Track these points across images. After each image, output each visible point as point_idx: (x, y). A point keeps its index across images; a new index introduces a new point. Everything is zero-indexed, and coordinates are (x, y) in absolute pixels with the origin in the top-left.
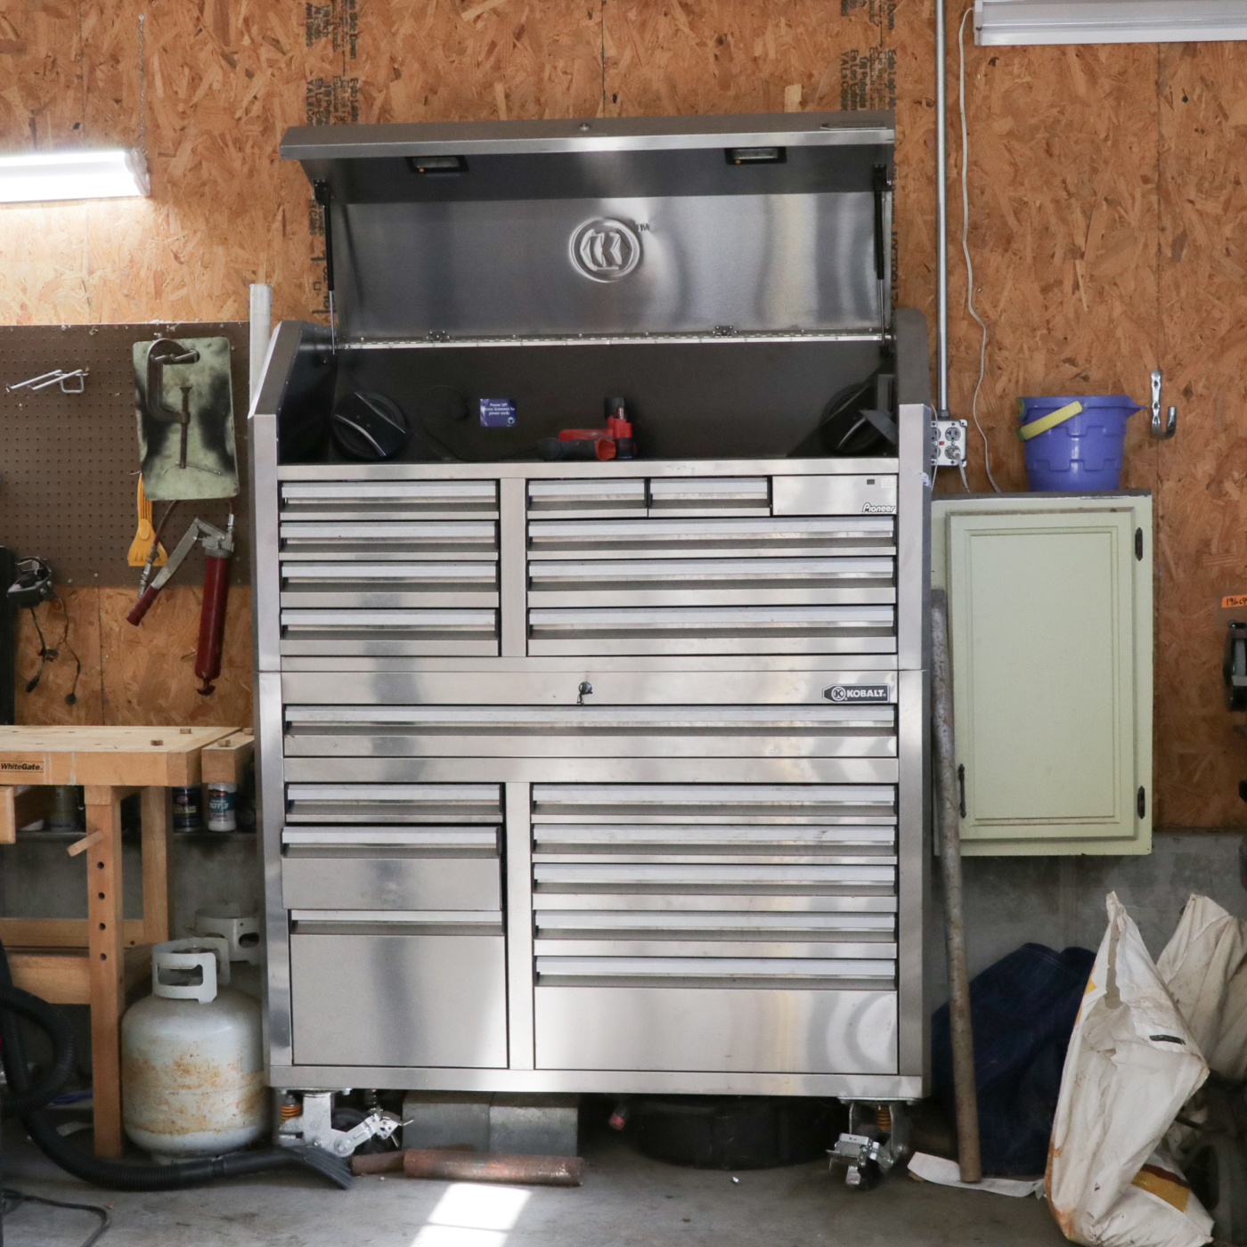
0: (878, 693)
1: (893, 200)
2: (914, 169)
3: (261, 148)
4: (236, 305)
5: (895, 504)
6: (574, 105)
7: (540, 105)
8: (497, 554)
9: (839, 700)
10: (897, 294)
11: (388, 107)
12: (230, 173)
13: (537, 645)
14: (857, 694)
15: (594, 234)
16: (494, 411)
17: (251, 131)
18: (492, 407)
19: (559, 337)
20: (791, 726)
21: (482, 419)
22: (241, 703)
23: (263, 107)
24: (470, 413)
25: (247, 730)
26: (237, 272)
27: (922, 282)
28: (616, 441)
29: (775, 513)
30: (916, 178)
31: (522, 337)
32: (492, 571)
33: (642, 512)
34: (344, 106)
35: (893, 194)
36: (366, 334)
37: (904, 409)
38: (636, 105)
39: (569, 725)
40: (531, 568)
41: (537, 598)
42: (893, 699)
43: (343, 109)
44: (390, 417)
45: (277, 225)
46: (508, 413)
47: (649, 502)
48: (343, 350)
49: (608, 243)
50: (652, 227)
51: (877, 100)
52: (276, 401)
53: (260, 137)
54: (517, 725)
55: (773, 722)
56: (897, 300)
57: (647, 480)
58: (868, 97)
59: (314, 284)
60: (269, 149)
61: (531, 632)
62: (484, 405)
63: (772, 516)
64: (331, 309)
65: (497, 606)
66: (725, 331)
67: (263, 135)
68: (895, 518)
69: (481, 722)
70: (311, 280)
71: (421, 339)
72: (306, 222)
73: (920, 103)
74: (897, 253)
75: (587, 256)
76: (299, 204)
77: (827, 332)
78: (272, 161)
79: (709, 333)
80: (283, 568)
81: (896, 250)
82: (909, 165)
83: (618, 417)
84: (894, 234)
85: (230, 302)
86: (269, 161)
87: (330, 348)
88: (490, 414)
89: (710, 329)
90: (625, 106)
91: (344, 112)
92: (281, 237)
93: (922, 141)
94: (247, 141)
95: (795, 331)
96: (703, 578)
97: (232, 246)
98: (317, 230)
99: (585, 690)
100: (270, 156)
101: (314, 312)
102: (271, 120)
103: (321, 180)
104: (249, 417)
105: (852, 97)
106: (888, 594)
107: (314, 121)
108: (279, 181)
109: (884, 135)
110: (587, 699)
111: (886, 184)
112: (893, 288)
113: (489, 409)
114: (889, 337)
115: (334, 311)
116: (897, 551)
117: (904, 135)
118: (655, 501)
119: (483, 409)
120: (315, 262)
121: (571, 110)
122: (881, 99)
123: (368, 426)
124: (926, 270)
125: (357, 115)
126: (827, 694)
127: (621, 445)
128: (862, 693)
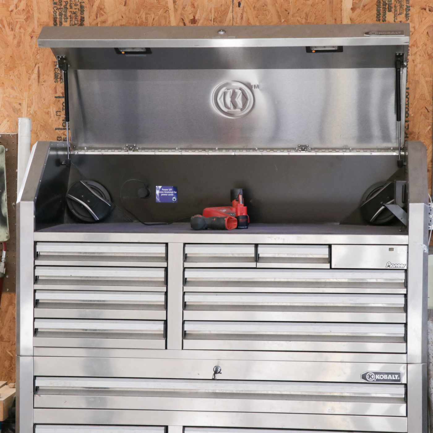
0: (395, 377)
1: (407, 72)
2: (420, 50)
3: (25, 30)
4: (9, 123)
5: (406, 263)
6: (215, 8)
7: (194, 7)
8: (165, 288)
9: (371, 380)
10: (408, 125)
11: (103, 7)
12: (6, 44)
13: (188, 343)
14: (382, 377)
15: (226, 90)
16: (164, 193)
17: (19, 18)
18: (163, 191)
19: (204, 149)
20: (341, 395)
21: (157, 198)
22: (7, 364)
23: (27, 4)
24: (150, 194)
25: (12, 385)
26: (10, 103)
27: (424, 118)
28: (237, 217)
29: (333, 267)
30: (421, 55)
31: (182, 149)
32: (162, 298)
33: (253, 265)
34: (76, 5)
35: (407, 68)
36: (88, 145)
37: (412, 206)
38: (252, 9)
39: (207, 391)
40: (186, 296)
41: (189, 315)
42: (404, 381)
43: (76, 7)
44: (102, 196)
45: (35, 76)
46: (172, 195)
47: (257, 258)
48: (73, 155)
49: (234, 95)
50: (261, 87)
51: (398, 7)
52: (33, 193)
53: (25, 22)
54: (175, 391)
55: (330, 393)
56: (408, 128)
57: (256, 245)
58: (393, 5)
59: (57, 112)
60: (30, 30)
61: (185, 335)
62: (158, 189)
63: (331, 268)
64: (67, 127)
65: (165, 319)
66: (304, 148)
67: (26, 21)
68: (406, 271)
69: (154, 389)
70: (55, 110)
71: (120, 149)
72: (52, 75)
73: (425, 9)
74: (408, 100)
75: (221, 103)
76: (48, 64)
77: (365, 150)
78: (32, 37)
79: (294, 149)
80: (36, 294)
81: (408, 98)
82: (417, 47)
83: (238, 200)
84: (407, 89)
85: (5, 121)
86: (30, 37)
87: (66, 153)
88: (162, 195)
89: (294, 147)
90: (245, 9)
91: (76, 9)
92: (37, 83)
93: (425, 33)
94: (16, 25)
95: (345, 149)
96: (289, 304)
97: (7, 88)
98: (59, 80)
99: (216, 371)
100: (30, 34)
101: (56, 129)
102: (31, 12)
103: (62, 57)
104: (17, 202)
105: (383, 5)
106: (400, 317)
107: (57, 14)
108: (36, 49)
109: (402, 40)
110: (218, 376)
111: (403, 64)
112: (406, 121)
113: (161, 192)
114: (403, 153)
115: (69, 129)
116: (407, 291)
117: (415, 30)
118: (261, 257)
119: (158, 192)
120: (57, 99)
121: (213, 11)
122: (401, 7)
123: (88, 201)
124: (426, 111)
125: (84, 11)
126: (364, 377)
127: (241, 220)
128: (385, 377)
